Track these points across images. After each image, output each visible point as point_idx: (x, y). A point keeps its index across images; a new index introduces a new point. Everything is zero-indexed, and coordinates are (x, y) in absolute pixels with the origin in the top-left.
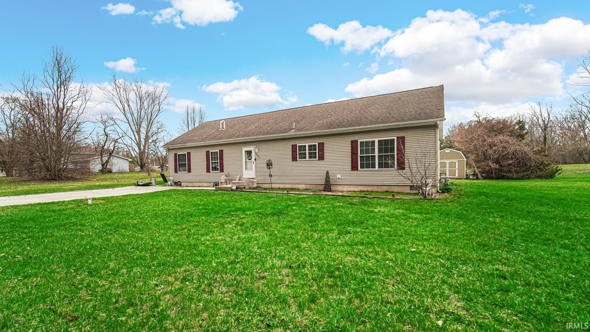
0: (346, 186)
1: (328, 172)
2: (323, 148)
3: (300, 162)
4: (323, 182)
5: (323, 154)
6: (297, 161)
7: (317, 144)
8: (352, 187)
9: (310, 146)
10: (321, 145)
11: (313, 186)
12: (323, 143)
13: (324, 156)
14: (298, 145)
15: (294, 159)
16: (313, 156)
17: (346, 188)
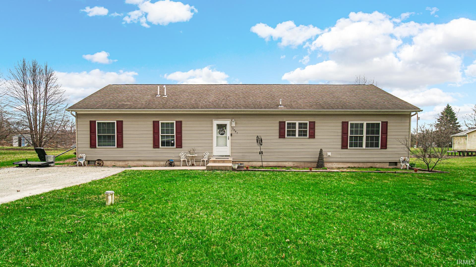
0: (335, 163)
1: (321, 150)
2: (314, 127)
3: (288, 140)
4: (316, 160)
5: (314, 133)
6: (285, 138)
7: (308, 122)
8: (340, 164)
9: (300, 124)
10: (312, 124)
11: (302, 163)
12: (314, 122)
13: (314, 134)
14: (286, 122)
15: (282, 135)
16: (303, 134)
17: (335, 165)
